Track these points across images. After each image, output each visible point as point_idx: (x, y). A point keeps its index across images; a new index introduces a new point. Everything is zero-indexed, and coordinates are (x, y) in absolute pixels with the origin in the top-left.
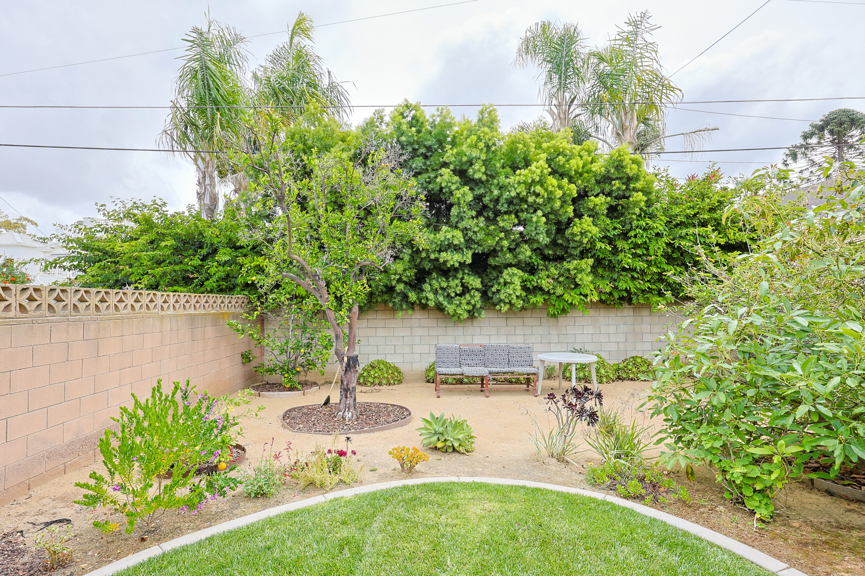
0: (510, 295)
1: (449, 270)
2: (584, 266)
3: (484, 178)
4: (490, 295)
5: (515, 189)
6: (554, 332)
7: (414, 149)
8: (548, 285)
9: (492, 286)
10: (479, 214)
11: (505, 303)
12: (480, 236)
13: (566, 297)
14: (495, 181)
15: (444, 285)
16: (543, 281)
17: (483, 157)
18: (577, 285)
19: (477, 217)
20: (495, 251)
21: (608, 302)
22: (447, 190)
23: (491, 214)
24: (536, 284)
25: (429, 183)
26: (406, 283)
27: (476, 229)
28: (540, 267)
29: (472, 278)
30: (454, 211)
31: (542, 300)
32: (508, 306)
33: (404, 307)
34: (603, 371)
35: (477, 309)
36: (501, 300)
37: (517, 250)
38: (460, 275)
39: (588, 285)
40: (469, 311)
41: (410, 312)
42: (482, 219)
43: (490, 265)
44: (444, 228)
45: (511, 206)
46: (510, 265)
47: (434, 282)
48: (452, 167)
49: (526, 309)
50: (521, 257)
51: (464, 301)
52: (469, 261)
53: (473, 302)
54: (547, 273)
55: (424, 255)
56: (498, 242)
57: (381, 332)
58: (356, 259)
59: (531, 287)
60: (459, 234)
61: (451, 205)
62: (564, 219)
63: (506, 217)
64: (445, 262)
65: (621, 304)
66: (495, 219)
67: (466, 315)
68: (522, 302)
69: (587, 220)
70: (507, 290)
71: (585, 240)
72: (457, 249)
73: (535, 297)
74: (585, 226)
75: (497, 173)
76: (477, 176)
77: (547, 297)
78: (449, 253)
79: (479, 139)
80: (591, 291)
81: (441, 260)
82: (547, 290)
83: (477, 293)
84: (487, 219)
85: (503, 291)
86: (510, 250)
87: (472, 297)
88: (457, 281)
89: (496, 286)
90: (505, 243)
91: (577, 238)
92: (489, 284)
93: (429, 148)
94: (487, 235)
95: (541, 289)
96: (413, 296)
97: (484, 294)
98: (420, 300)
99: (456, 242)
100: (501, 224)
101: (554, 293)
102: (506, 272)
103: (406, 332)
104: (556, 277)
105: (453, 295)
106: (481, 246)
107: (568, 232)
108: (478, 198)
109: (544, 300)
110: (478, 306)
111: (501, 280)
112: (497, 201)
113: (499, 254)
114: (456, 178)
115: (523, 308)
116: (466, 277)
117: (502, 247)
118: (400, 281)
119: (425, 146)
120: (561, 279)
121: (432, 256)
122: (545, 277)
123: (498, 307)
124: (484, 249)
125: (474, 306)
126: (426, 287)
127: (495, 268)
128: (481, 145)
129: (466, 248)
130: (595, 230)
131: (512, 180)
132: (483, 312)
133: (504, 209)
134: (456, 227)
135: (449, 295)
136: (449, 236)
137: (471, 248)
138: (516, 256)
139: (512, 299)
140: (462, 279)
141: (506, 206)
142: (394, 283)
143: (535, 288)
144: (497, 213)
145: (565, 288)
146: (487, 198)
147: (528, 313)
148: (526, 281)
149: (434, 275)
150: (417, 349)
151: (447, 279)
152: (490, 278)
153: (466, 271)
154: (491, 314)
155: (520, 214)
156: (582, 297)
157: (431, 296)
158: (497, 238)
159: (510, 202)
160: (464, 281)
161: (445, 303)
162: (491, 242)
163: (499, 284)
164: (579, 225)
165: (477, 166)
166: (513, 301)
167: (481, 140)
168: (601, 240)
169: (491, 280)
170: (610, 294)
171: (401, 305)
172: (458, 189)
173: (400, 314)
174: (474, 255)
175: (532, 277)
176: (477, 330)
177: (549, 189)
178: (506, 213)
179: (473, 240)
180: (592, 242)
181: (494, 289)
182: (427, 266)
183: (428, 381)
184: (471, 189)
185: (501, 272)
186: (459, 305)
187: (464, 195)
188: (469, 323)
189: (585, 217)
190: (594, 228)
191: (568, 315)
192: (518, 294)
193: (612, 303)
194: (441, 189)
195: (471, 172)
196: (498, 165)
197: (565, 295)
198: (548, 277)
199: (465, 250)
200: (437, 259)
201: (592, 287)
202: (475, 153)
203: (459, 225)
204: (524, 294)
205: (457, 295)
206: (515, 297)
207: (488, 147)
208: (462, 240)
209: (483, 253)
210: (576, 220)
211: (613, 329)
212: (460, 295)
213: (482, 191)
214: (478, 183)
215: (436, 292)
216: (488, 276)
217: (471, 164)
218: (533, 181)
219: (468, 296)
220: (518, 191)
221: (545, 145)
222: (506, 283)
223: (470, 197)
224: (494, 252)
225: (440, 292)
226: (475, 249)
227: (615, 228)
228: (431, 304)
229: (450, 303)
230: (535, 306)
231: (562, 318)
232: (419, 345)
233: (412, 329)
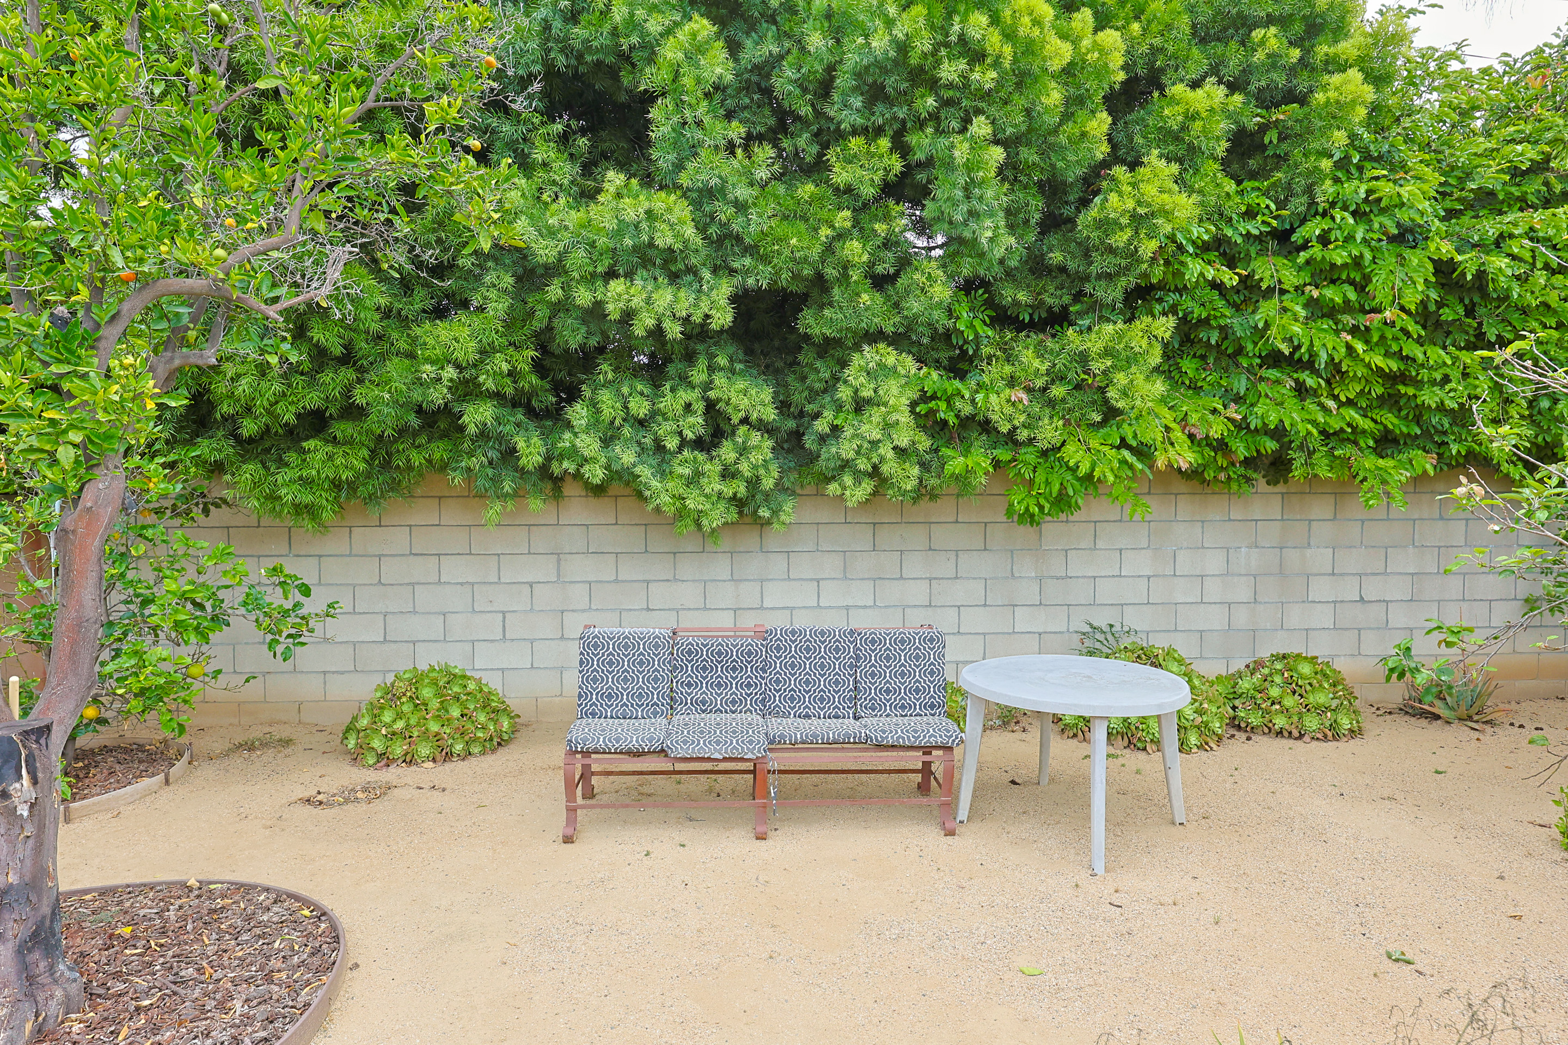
0: (874, 444)
1: (668, 356)
2: (1138, 342)
4: (807, 443)
5: (890, 23)
6: (1026, 568)
8: (1008, 410)
9: (817, 416)
11: (859, 476)
12: (761, 222)
13: (1073, 453)
15: (640, 407)
16: (993, 398)
18: (1111, 413)
19: (747, 146)
20: (820, 281)
21: (1210, 474)
24: (967, 410)
26: (499, 399)
27: (743, 192)
28: (986, 350)
29: (741, 384)
30: (661, 120)
31: (986, 464)
32: (867, 486)
35: (767, 495)
36: (843, 465)
37: (902, 282)
39: (1150, 411)
40: (738, 502)
42: (767, 154)
43: (807, 338)
44: (618, 182)
45: (879, 108)
46: (875, 337)
47: (607, 394)
49: (933, 496)
50: (914, 306)
51: (712, 469)
52: (723, 318)
53: (747, 467)
54: (1008, 369)
55: (553, 291)
56: (829, 249)
57: (455, 570)
59: (952, 420)
60: (681, 211)
61: (650, 99)
63: (856, 149)
64: (628, 316)
65: (1248, 480)
66: (817, 158)
67: (717, 516)
68: (916, 471)
69: (1158, 171)
70: (864, 428)
71: (1148, 247)
72: (671, 267)
73: (966, 453)
74: (1150, 190)
77: (1004, 455)
78: (638, 282)
80: (1168, 429)
82: (1005, 428)
83: (755, 438)
84: (790, 156)
85: (848, 432)
86: (880, 282)
87: (743, 451)
88: (685, 395)
89: (828, 414)
90: (855, 250)
91: (1120, 239)
92: (809, 408)
94: (787, 215)
95: (986, 426)
96: (530, 447)
97: (788, 441)
98: (556, 458)
99: (664, 239)
100: (841, 175)
101: (1031, 441)
102: (856, 359)
103: (541, 570)
104: (1039, 383)
105: (672, 443)
106: (765, 259)
107: (1088, 216)
108: (756, 73)
109: (996, 464)
110: (768, 483)
111: (844, 393)
112: (825, 85)
113: (836, 291)
115: (922, 493)
116: (720, 379)
117: (846, 266)
120: (1058, 391)
121: (583, 297)
122: (1001, 384)
123: (833, 488)
124: (778, 273)
125: (753, 483)
126: (578, 413)
127: (824, 348)
129: (715, 270)
130: (1184, 210)
132: (788, 507)
133: (850, 114)
134: (675, 189)
135: (659, 448)
137: (732, 272)
138: (896, 305)
139: (882, 459)
140: (708, 386)
141: (857, 102)
143: (966, 422)
144: (827, 136)
145: (1067, 423)
146: (789, 73)
147: (944, 510)
148: (934, 397)
149: (606, 371)
151: (657, 386)
152: (811, 390)
153: (722, 361)
155: (913, 139)
156: (1126, 454)
157: (588, 444)
158: (825, 232)
159: (872, 86)
160: (712, 394)
161: (645, 472)
163: (839, 407)
164: (1127, 189)
166: (885, 469)
168: (1204, 248)
169: (814, 395)
171: (498, 481)
173: (499, 510)
174: (740, 292)
175: (957, 383)
176: (778, 564)
177: (1022, 32)
179: (738, 239)
180: (1171, 256)
181: (821, 426)
184: (731, 44)
185: (844, 364)
186: (694, 480)
189: (1151, 161)
190: (1182, 199)
191: (1077, 516)
192: (904, 442)
193: (1222, 476)
197: (1070, 448)
198: (1012, 382)
199: (706, 274)
204: (924, 443)
205: (683, 443)
206: (890, 454)
208: (693, 234)
209: (776, 291)
210: (1119, 171)
211: (1214, 563)
212: (700, 445)
215: (610, 434)
216: (803, 378)
219: (727, 452)
222: (858, 403)
223: (720, 67)
224: (816, 285)
225: (627, 431)
226: (747, 272)
227: (1250, 214)
228: (594, 471)
229: (663, 473)
230: (963, 480)
231: (1052, 529)
232: (584, 611)
233: (559, 561)
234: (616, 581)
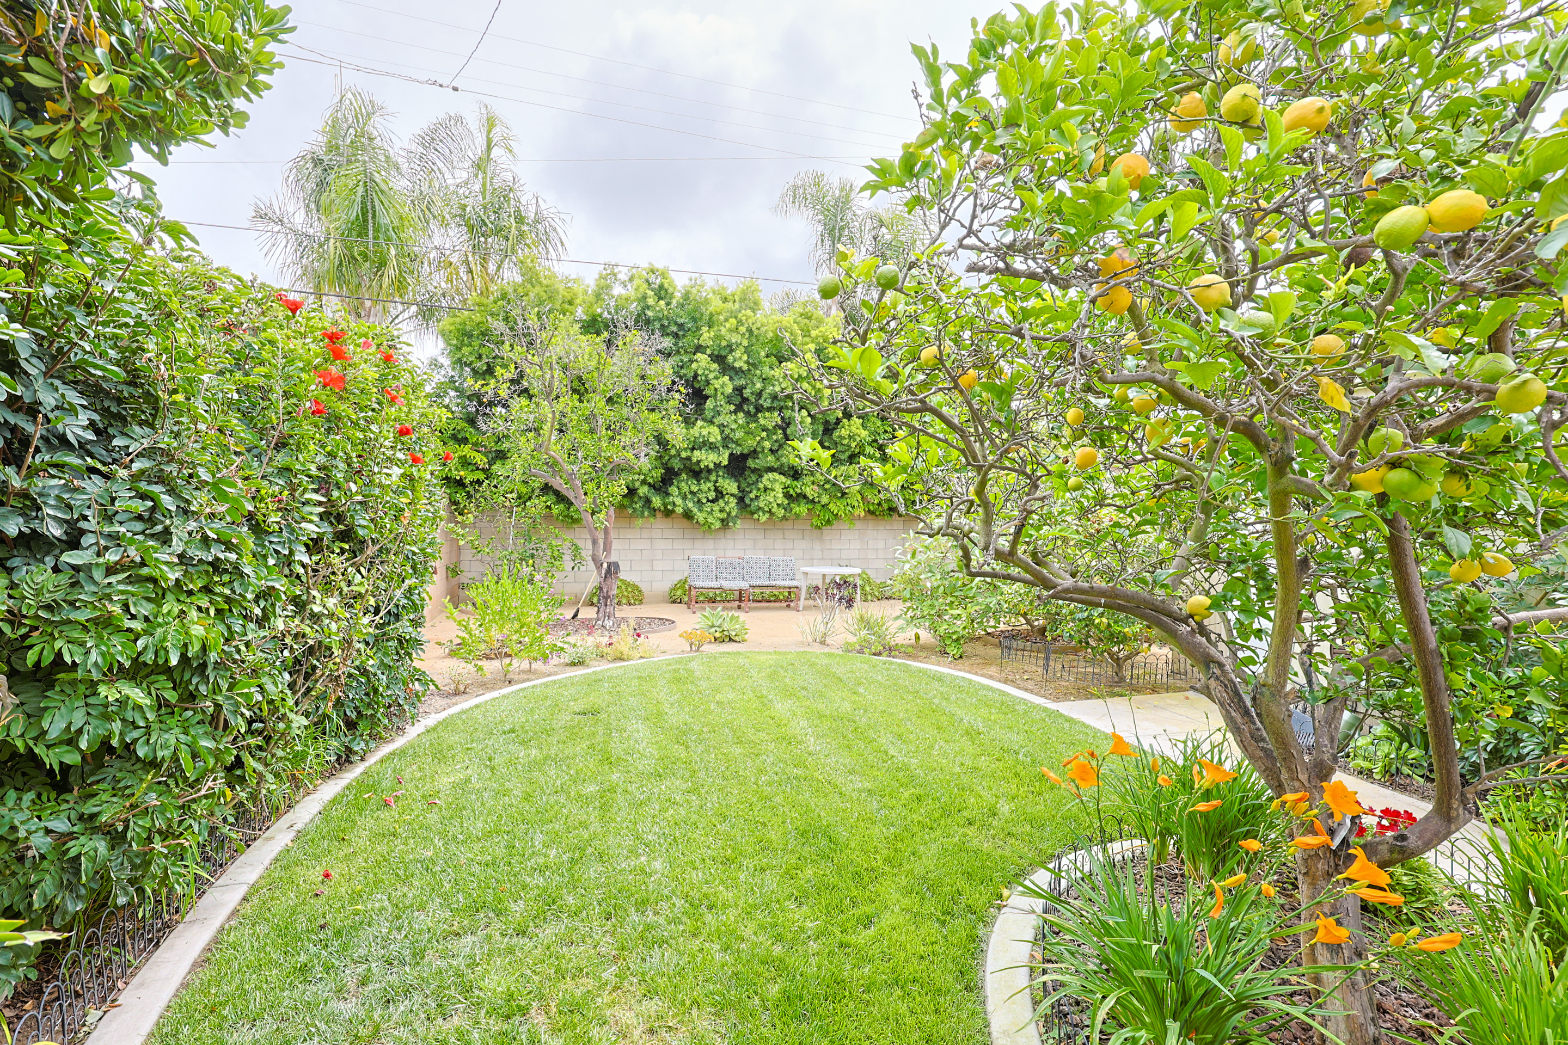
0: (770, 502)
1: (701, 471)
2: (852, 473)
3: (745, 367)
4: (747, 501)
5: (780, 383)
6: (817, 546)
7: (662, 325)
8: (812, 492)
9: (750, 492)
10: (739, 408)
11: (764, 512)
12: (739, 435)
14: (758, 372)
15: (695, 488)
16: (808, 488)
17: (745, 343)
18: (844, 494)
19: (735, 412)
20: (755, 451)
21: (877, 514)
22: (703, 378)
23: (752, 409)
24: (799, 491)
25: (682, 367)
26: (650, 485)
27: (734, 426)
28: (804, 472)
29: (727, 481)
30: (709, 404)
31: (805, 510)
32: (767, 515)
33: (646, 514)
34: (868, 588)
35: (732, 518)
36: (760, 508)
37: (780, 452)
38: (713, 478)
39: (855, 495)
40: (722, 520)
41: (652, 520)
42: (741, 415)
43: (749, 468)
44: (699, 423)
45: (775, 402)
46: (771, 469)
47: (683, 484)
48: (709, 352)
49: (787, 520)
50: (784, 460)
51: (716, 508)
52: (725, 462)
53: (727, 509)
54: (812, 479)
55: (673, 452)
56: (759, 443)
58: (611, 457)
59: (794, 495)
60: (715, 430)
61: (706, 397)
62: (832, 419)
63: (768, 414)
64: (699, 462)
65: (890, 516)
66: (755, 415)
67: (718, 525)
68: (783, 511)
69: (856, 421)
70: (767, 497)
71: (853, 445)
72: (712, 447)
73: (799, 505)
74: (854, 429)
75: (760, 362)
76: (737, 365)
77: (810, 506)
78: (703, 452)
79: (740, 323)
80: (858, 500)
81: (694, 460)
82: (811, 498)
83: (732, 499)
84: (748, 413)
85: (762, 498)
86: (772, 451)
87: (727, 503)
88: (710, 485)
89: (755, 492)
90: (767, 444)
91: (845, 442)
92: (747, 489)
93: (681, 326)
94: (747, 433)
95: (805, 497)
96: (657, 501)
97: (741, 500)
98: (665, 505)
99: (712, 440)
100: (762, 422)
101: (819, 502)
102: (766, 477)
103: (645, 545)
104: (821, 483)
105: (704, 501)
106: (740, 445)
107: (836, 434)
108: (739, 390)
109: (808, 509)
110: (734, 514)
111: (761, 486)
112: (759, 395)
113: (760, 456)
114: (715, 366)
115: (784, 518)
116: (720, 480)
117: (763, 448)
118: (644, 482)
119: (676, 323)
120: (827, 486)
121: (684, 455)
122: (809, 483)
123: (756, 516)
124: (743, 449)
125: (729, 514)
126: (673, 490)
127: (754, 471)
128: (743, 329)
129: (723, 447)
130: (864, 433)
131: (777, 373)
132: (739, 522)
133: (767, 404)
134: (711, 422)
135: (699, 501)
136: (705, 432)
137: (728, 448)
138: (778, 459)
139: (773, 507)
140: (716, 482)
141: (769, 401)
142: (637, 484)
143: (798, 495)
144: (759, 409)
145: (830, 497)
146: (748, 390)
147: (788, 524)
148: (788, 487)
149: (684, 476)
150: (658, 565)
151: (698, 481)
152: (748, 483)
153: (720, 473)
154: (749, 524)
155: (785, 412)
156: (849, 508)
157: (679, 501)
158: (758, 438)
159: (774, 397)
160: (717, 484)
161: (695, 510)
162: (751, 443)
163: (758, 490)
164: (847, 427)
165: (738, 354)
166: (773, 510)
167: (742, 325)
168: (870, 444)
169: (749, 485)
170: (879, 504)
171: (643, 512)
172: (716, 378)
173: (640, 522)
174: (731, 455)
175: (795, 482)
176: (731, 543)
177: (817, 387)
178: (770, 409)
179: (731, 439)
180: (861, 446)
181: (752, 496)
182: (676, 464)
183: (674, 602)
184: (731, 379)
185: (761, 476)
186: (711, 513)
187: (723, 386)
188: (721, 533)
189: (854, 418)
190: (862, 431)
191: (834, 527)
192: (779, 502)
193: (881, 515)
194: (696, 376)
195: (730, 359)
196: (763, 354)
197: (831, 506)
198: (813, 483)
199: (721, 449)
200: (689, 459)
201: (859, 497)
202: (735, 338)
203: (715, 420)
204: (786, 502)
205: (709, 501)
206: (776, 506)
207: (750, 331)
208: (719, 438)
209: (742, 454)
210: (845, 421)
212: (713, 501)
213: (743, 382)
214: (738, 372)
215: (684, 498)
216: (745, 479)
217: (732, 350)
218: (800, 376)
219: (721, 502)
220: (783, 386)
221: (814, 333)
222: (766, 489)
223: (729, 390)
224: (754, 453)
225: (690, 497)
226: (733, 449)
227: (886, 432)
228: (679, 510)
229: (700, 510)
230: (797, 516)
231: (826, 531)
232: (660, 560)
233: (652, 541)
234: (672, 549)
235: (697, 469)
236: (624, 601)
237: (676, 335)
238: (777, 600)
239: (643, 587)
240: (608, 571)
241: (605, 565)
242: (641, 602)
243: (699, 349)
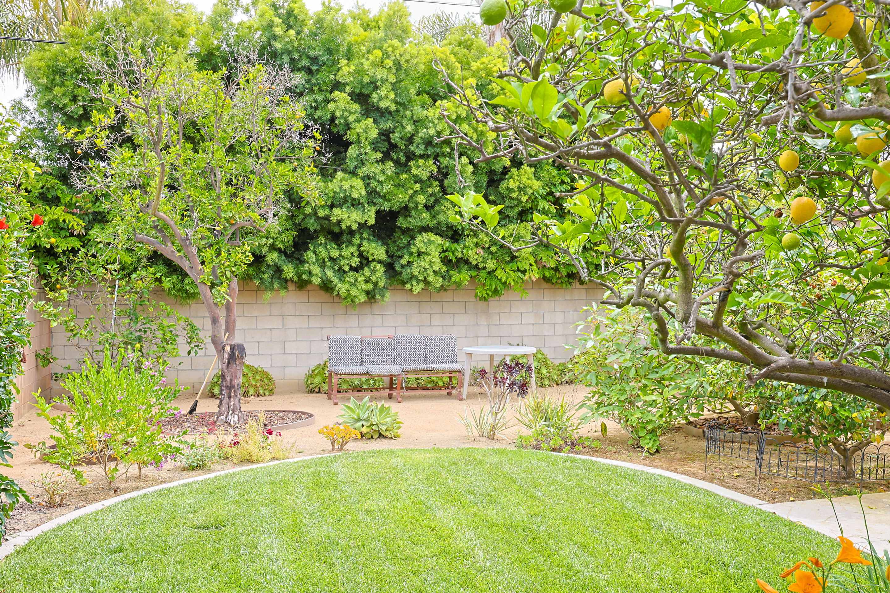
0: (426, 269)
1: (342, 232)
2: (523, 232)
3: (393, 107)
4: (398, 268)
5: (435, 126)
6: (483, 321)
7: (292, 59)
8: (476, 257)
9: (401, 257)
10: (386, 156)
11: (418, 281)
12: (387, 188)
13: (499, 273)
14: (408, 113)
15: (335, 254)
16: (470, 252)
17: (392, 79)
18: (513, 258)
19: (383, 161)
20: (406, 208)
21: (554, 280)
22: (342, 121)
23: (402, 158)
24: (460, 255)
25: (316, 109)
26: (280, 251)
27: (382, 178)
28: (466, 232)
29: (374, 245)
30: (352, 152)
31: (468, 278)
32: (422, 285)
33: (276, 285)
34: (544, 371)
35: (380, 289)
36: (412, 277)
37: (436, 209)
38: (356, 241)
39: (527, 258)
40: (368, 293)
41: (283, 293)
42: (390, 164)
43: (400, 228)
44: (340, 175)
45: (429, 148)
46: (425, 229)
47: (321, 249)
48: (348, 89)
49: (445, 290)
50: (441, 218)
51: (361, 278)
52: (372, 221)
53: (374, 279)
54: (475, 240)
55: (308, 210)
56: (411, 197)
58: (233, 217)
59: (454, 260)
60: (358, 183)
61: (348, 144)
62: (498, 167)
63: (421, 162)
64: (339, 222)
65: (570, 283)
66: (406, 164)
67: (363, 298)
68: (441, 280)
69: (527, 170)
70: (422, 263)
71: (524, 198)
72: (356, 204)
73: (460, 272)
74: (524, 179)
75: (410, 101)
76: (383, 104)
77: (474, 274)
78: (345, 210)
79: (386, 55)
80: (531, 265)
81: (334, 219)
82: (474, 263)
83: (379, 266)
84: (397, 162)
85: (415, 264)
86: (427, 208)
87: (373, 272)
88: (353, 249)
89: (406, 257)
90: (421, 199)
91: (514, 195)
92: (397, 254)
93: (314, 60)
94: (397, 186)
95: (467, 262)
96: (289, 270)
97: (390, 267)
98: (299, 274)
99: (355, 195)
100: (415, 171)
101: (484, 268)
102: (419, 238)
103: (275, 323)
104: (487, 246)
105: (347, 268)
106: (388, 201)
107: (503, 186)
108: (385, 135)
109: (471, 277)
110: (381, 285)
111: (414, 249)
112: (410, 140)
113: (413, 213)
114: (356, 106)
115: (443, 288)
116: (365, 243)
117: (417, 204)
118: (272, 247)
119: (308, 57)
120: (494, 249)
121: (321, 213)
122: (472, 246)
123: (408, 286)
124: (393, 205)
125: (376, 285)
126: (309, 256)
127: (406, 231)
128: (389, 63)
129: (368, 203)
130: (537, 184)
131: (432, 113)
132: (388, 294)
133: (420, 150)
134: (353, 173)
135: (340, 269)
136: (346, 186)
137: (374, 204)
138: (434, 216)
139: (428, 275)
140: (360, 246)
141: (422, 147)
142: (265, 250)
143: (459, 260)
144: (410, 157)
145: (498, 261)
146: (397, 134)
148: (447, 250)
149: (322, 239)
150: (292, 348)
151: (339, 245)
152: (398, 246)
153: (365, 235)
154: (400, 297)
155: (441, 159)
156: (520, 274)
157: (316, 269)
158: (410, 192)
159: (428, 143)
160: (362, 249)
161: (336, 280)
162: (402, 197)
163: (411, 254)
164: (516, 178)
165: (383, 91)
166: (429, 279)
167: (388, 57)
168: (544, 198)
169: (399, 248)
170: (556, 269)
171: (272, 284)
172: (358, 121)
173: (268, 295)
174: (378, 212)
175: (455, 245)
176: (379, 319)
177: (479, 129)
178: (422, 157)
179: (377, 192)
180: (533, 200)
181: (404, 261)
182: (312, 225)
183: (311, 391)
184: (375, 121)
185: (413, 238)
186: (354, 284)
187: (366, 130)
188: (367, 308)
189: (525, 167)
190: (535, 181)
191: (502, 298)
192: (436, 269)
193: (559, 281)
194: (333, 119)
195: (374, 97)
196: (413, 91)
197: (498, 271)
198: (477, 245)
199: (366, 205)
200: (327, 218)
201: (532, 260)
202: (380, 74)
203: (359, 171)
204: (445, 269)
205: (352, 269)
206: (432, 273)
207: (398, 65)
208: (364, 192)
209: (391, 211)
210: (513, 170)
211: (559, 318)
212: (356, 270)
213: (390, 125)
214: (385, 113)
215: (323, 265)
216: (395, 242)
217: (376, 88)
218: (458, 117)
219: (366, 271)
220: (439, 128)
221: (475, 65)
222: (419, 254)
223: (374, 134)
224: (405, 210)
225: (329, 264)
226: (381, 205)
227: (563, 182)
228: (316, 280)
229: (342, 281)
230: (458, 284)
231: (494, 302)
232: (294, 341)
233: (283, 319)
234: (308, 328)
235: (337, 230)
236: (251, 391)
237: (309, 71)
238: (436, 387)
239: (274, 374)
240: (232, 356)
241: (228, 348)
242: (271, 392)
243: (337, 86)
